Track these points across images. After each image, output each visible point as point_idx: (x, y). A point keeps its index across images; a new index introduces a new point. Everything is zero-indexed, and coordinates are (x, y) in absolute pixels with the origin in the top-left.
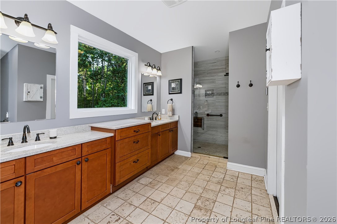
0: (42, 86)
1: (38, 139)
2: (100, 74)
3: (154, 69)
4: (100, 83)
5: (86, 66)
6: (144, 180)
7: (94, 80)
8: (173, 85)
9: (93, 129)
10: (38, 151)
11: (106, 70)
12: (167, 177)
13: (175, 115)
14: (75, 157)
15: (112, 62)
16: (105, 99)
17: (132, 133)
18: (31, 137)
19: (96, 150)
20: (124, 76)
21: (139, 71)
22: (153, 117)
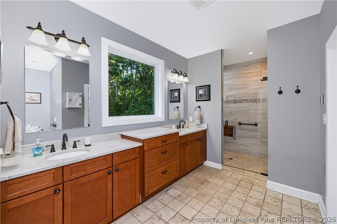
0: (81, 94)
1: (75, 146)
2: (129, 82)
3: (181, 75)
4: (129, 89)
5: (117, 74)
6: (173, 191)
7: (125, 87)
8: (201, 92)
9: (123, 137)
10: (73, 161)
11: (134, 77)
12: (197, 191)
13: (203, 123)
14: (106, 166)
15: (140, 69)
16: (134, 104)
17: (160, 144)
18: (70, 143)
19: (125, 159)
20: (151, 83)
21: (165, 79)
22: (180, 124)
